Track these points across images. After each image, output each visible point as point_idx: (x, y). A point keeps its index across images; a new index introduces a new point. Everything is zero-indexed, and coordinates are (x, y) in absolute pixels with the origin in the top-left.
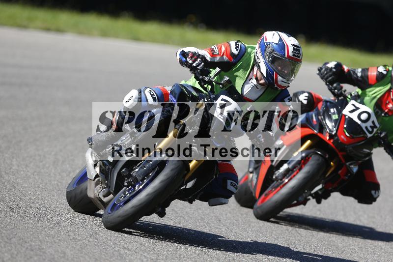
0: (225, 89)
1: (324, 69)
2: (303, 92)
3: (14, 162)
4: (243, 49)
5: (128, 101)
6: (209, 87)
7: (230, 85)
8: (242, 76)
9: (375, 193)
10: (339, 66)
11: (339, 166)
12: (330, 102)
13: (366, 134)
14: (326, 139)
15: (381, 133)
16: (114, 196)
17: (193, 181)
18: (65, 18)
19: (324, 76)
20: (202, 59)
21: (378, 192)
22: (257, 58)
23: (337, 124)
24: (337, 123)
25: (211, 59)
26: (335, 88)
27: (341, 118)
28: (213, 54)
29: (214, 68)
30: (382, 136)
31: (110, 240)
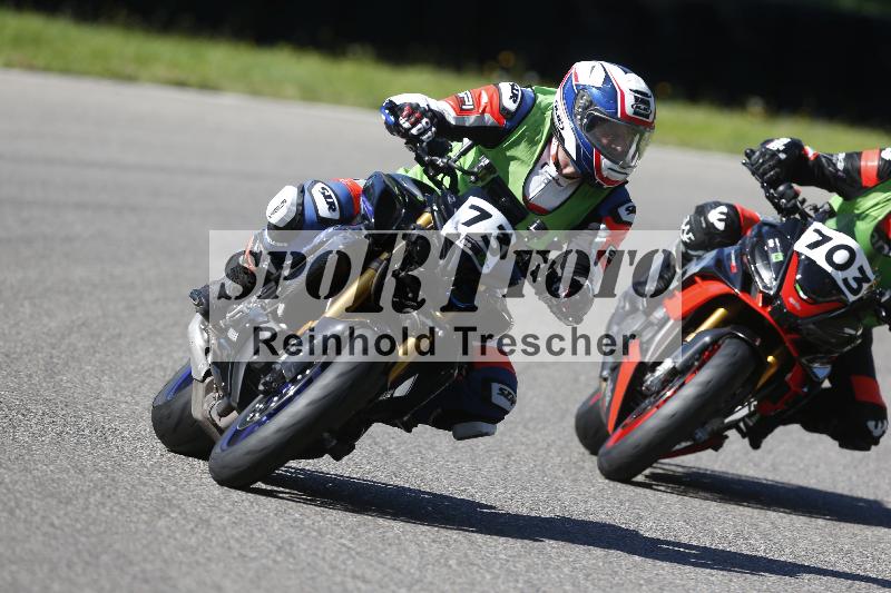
0: (480, 184)
1: (757, 154)
2: (717, 204)
3: (106, 383)
4: (529, 101)
5: (276, 210)
6: (447, 181)
7: (492, 176)
8: (525, 159)
9: (876, 427)
10: (795, 148)
11: (786, 364)
12: (771, 225)
13: (844, 294)
14: (757, 305)
15: (882, 294)
16: (239, 413)
17: (412, 379)
18: (220, 56)
19: (758, 169)
20: (431, 119)
21: (883, 423)
22: (556, 120)
23: (782, 272)
24: (781, 270)
25: (456, 119)
26: (782, 196)
27: (790, 261)
28: (462, 110)
29: (460, 140)
30: (883, 300)
31: (324, 559)
